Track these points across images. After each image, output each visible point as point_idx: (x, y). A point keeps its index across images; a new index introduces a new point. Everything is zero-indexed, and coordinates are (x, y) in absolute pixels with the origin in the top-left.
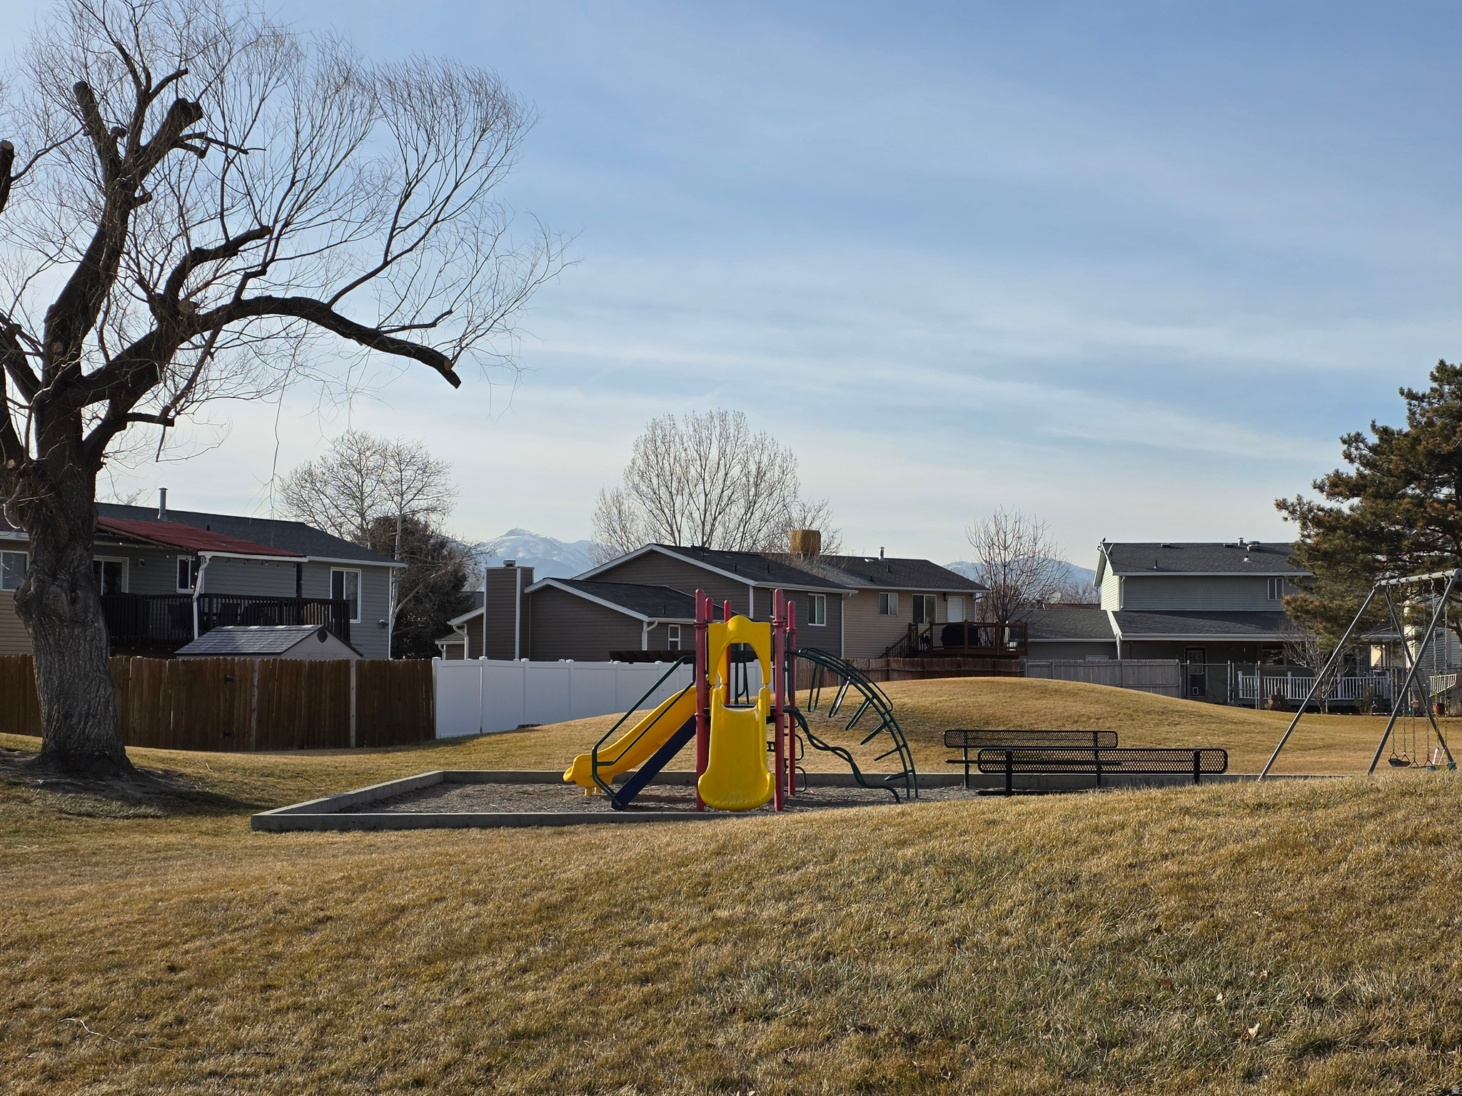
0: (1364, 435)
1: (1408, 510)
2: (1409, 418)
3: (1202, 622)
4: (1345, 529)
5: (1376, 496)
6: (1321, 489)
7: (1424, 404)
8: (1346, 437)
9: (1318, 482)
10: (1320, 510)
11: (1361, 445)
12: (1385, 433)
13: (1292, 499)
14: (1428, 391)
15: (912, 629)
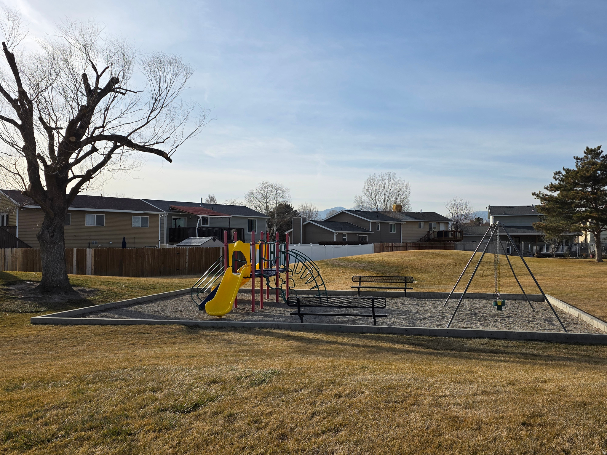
0: (561, 171)
1: (574, 195)
2: (576, 166)
3: (518, 229)
4: (554, 201)
5: (564, 190)
6: (547, 189)
7: (582, 161)
8: (555, 172)
9: (546, 186)
10: (546, 195)
11: (560, 175)
12: (567, 171)
13: (537, 192)
14: (583, 157)
15: (429, 232)
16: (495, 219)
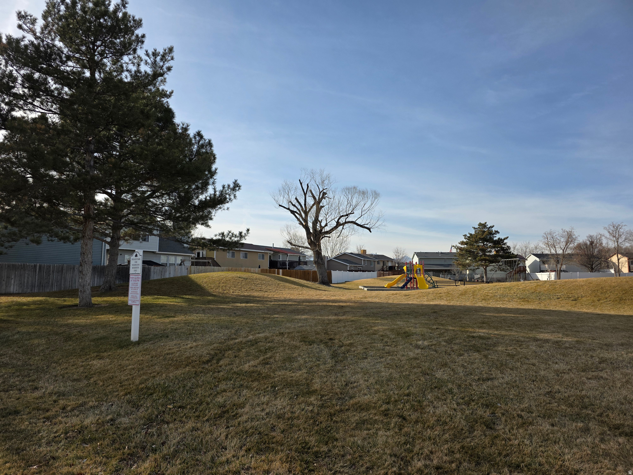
2: (475, 232)
3: (434, 266)
7: (477, 230)
9: (460, 242)
10: (459, 247)
12: (471, 234)
14: (477, 227)
15: (383, 267)
16: (420, 259)
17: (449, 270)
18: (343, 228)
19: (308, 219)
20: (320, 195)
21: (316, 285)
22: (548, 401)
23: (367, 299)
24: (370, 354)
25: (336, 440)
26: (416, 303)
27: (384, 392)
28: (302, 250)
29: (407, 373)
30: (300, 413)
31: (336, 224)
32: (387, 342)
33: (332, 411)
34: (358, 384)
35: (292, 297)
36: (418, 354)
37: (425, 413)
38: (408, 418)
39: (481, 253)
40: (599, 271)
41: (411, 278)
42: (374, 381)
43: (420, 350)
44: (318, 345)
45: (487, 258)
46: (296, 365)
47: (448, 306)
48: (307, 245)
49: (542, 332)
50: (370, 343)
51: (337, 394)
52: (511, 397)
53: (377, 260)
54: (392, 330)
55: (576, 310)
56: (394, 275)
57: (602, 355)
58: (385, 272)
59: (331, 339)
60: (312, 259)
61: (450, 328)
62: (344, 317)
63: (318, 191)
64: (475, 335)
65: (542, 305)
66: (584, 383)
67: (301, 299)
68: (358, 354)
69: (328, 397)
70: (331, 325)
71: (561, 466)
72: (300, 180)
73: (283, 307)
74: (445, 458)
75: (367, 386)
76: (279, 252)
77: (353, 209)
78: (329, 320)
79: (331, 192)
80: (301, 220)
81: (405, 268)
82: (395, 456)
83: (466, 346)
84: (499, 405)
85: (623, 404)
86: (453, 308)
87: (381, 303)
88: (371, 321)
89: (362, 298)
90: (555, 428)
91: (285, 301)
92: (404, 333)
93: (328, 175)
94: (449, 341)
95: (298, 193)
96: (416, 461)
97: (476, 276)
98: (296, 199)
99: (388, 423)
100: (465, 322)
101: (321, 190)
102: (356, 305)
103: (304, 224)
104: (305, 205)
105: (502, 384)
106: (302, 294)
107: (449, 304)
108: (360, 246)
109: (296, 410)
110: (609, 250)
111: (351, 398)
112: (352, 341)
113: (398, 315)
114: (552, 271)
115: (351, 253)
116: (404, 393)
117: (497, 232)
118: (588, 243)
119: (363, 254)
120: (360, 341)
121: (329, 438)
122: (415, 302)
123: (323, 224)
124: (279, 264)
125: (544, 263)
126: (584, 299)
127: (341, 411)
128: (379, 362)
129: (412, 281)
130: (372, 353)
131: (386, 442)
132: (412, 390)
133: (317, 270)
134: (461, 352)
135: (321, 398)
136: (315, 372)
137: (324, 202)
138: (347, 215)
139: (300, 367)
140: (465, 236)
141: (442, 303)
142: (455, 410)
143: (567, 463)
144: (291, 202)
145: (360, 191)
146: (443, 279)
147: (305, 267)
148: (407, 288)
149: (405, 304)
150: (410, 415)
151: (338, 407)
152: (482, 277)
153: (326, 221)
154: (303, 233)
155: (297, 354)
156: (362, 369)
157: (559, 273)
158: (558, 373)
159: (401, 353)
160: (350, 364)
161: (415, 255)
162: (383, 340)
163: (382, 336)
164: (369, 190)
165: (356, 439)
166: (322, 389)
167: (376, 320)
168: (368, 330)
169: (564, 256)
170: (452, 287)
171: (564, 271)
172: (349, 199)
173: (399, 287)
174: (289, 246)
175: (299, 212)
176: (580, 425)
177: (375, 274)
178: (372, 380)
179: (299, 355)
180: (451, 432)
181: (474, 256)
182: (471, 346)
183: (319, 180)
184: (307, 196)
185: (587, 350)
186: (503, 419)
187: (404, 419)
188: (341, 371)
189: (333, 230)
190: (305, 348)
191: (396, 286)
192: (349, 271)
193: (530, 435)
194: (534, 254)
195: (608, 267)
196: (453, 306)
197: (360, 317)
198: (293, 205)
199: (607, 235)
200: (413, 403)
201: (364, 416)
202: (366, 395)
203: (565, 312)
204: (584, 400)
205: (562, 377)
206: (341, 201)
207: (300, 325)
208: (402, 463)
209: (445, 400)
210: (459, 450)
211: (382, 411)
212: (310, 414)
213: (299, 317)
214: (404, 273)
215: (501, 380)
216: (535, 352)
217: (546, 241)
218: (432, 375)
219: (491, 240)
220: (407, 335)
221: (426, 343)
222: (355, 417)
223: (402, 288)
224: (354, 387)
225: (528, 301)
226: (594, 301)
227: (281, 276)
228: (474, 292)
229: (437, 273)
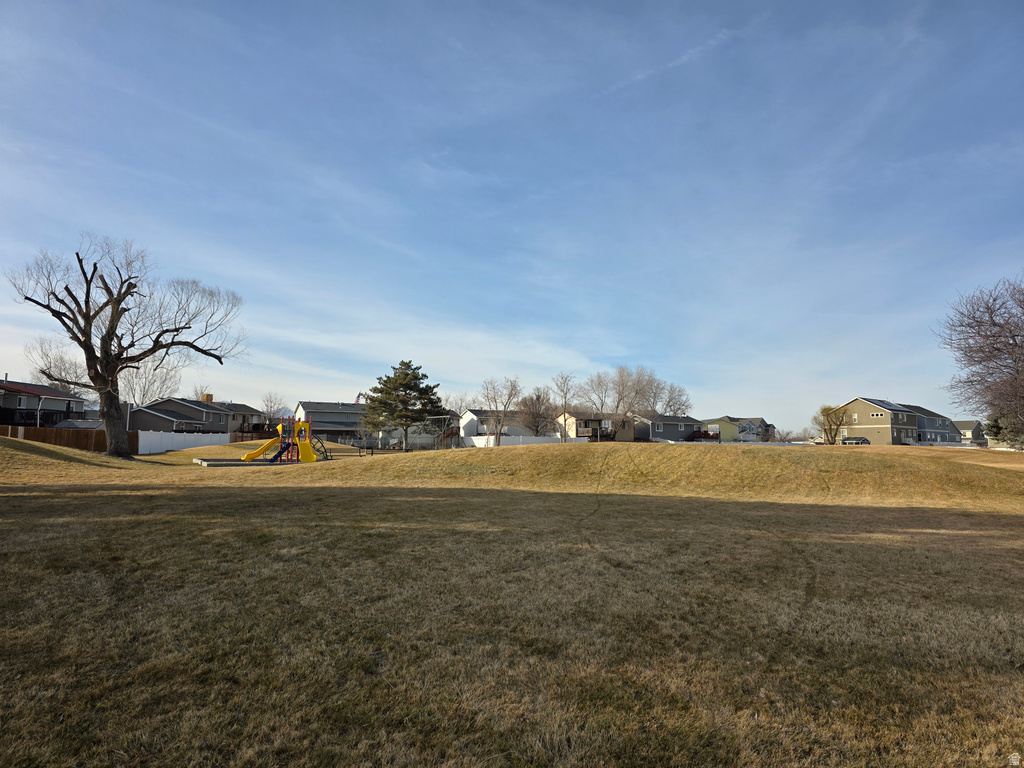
3: (328, 424)
15: (242, 425)
16: (307, 414)
17: (353, 431)
18: (167, 353)
19: (93, 330)
20: (121, 287)
21: (103, 458)
22: (454, 620)
23: (204, 483)
24: (190, 579)
25: (98, 742)
26: (293, 485)
27: (207, 642)
28: (76, 390)
29: (254, 604)
30: (25, 705)
31: (152, 343)
32: (225, 555)
33: (97, 691)
34: (159, 634)
35: (42, 482)
36: (276, 571)
37: (273, 667)
38: (242, 679)
39: (401, 407)
40: (545, 435)
41: (289, 445)
42: (190, 626)
43: (282, 564)
44: (85, 572)
45: (409, 414)
46: (29, 613)
47: (342, 489)
48: (86, 379)
49: (464, 522)
50: (194, 560)
51: (111, 658)
52: (407, 621)
53: (232, 413)
54: (238, 534)
55: (512, 487)
56: (261, 439)
57: (529, 548)
58: (245, 435)
59: (115, 559)
60: (97, 408)
61: (338, 524)
62: (151, 516)
63: (119, 279)
64: (372, 532)
65: (473, 482)
66: (502, 589)
67: (63, 486)
68: (166, 580)
69: (93, 666)
70: (120, 532)
71: (456, 710)
72: (77, 254)
73: (16, 503)
74: (294, 733)
75: (176, 636)
76: (19, 392)
77: (190, 320)
78: (117, 523)
79: (145, 284)
80: (76, 330)
81: (279, 428)
82: (209, 747)
83: (356, 550)
84: (389, 635)
85: (541, 611)
86: (350, 491)
87: (230, 487)
88: (203, 519)
89: (195, 480)
90: (458, 657)
91: (24, 489)
92: (260, 537)
93: (142, 252)
94: (331, 546)
95: (71, 279)
96: (244, 749)
97: (393, 441)
98: (67, 288)
99: (206, 694)
100: (363, 513)
101: (125, 277)
102: (180, 493)
103: (82, 339)
104: (87, 302)
105: (397, 603)
106: (66, 475)
107: (345, 486)
108: (202, 387)
109: (17, 700)
110: (556, 407)
111: (140, 661)
112: (158, 559)
113: (255, 507)
114: (491, 434)
115: (183, 400)
116: (241, 639)
117: (425, 376)
118: (535, 398)
119: (206, 403)
120: (174, 557)
121: (83, 742)
122: (290, 485)
123: (125, 343)
124: (17, 416)
125: (482, 423)
126: (523, 472)
127: (117, 687)
128: (206, 591)
129: (290, 449)
130: (194, 577)
131: (196, 727)
132: (257, 631)
133: (105, 429)
134: (348, 561)
135: (76, 670)
136: (70, 624)
137: (129, 302)
138: (177, 330)
139: (36, 617)
140: (380, 379)
141: (334, 484)
142: (322, 653)
143: (464, 705)
144: (54, 294)
145: (204, 291)
146: (343, 446)
147: (80, 423)
148: (281, 460)
149: (272, 489)
150: (246, 675)
151: (111, 682)
152: (401, 443)
153: (133, 337)
154: (79, 356)
155: (33, 593)
156: (170, 606)
157: (499, 435)
158: (473, 577)
159: (248, 571)
160: (148, 601)
161: (300, 406)
162: (219, 552)
163: (219, 545)
164: (222, 290)
165: (138, 733)
166: (80, 653)
167: (213, 518)
168: (194, 537)
169: (506, 413)
170: (354, 458)
171: (505, 434)
172: (183, 302)
173: (266, 460)
174: (46, 382)
175: (71, 316)
176: (488, 647)
177: (227, 436)
178: (186, 625)
179: (39, 594)
180: (311, 691)
181: (391, 410)
182: (364, 549)
183: (120, 259)
184: (93, 285)
185: (513, 543)
186: (391, 656)
187: (236, 682)
188: (126, 615)
189: (145, 355)
190: (54, 579)
191: (261, 457)
192: (175, 431)
193: (424, 673)
194: (471, 411)
195: (555, 431)
196: (350, 488)
197: (184, 514)
198: (58, 300)
199: (555, 388)
200: (255, 653)
201: (161, 690)
202: (170, 651)
203: (499, 491)
204: (499, 613)
205: (477, 583)
206: (165, 304)
207: (49, 535)
208: (220, 757)
209: (309, 641)
210: (319, 716)
211: (197, 676)
212: (46, 705)
213: (52, 520)
214: (278, 436)
215: (398, 598)
216: (450, 551)
217: (485, 392)
218: (294, 601)
219: (415, 388)
220: (264, 540)
221: (294, 551)
222: (141, 695)
223: (273, 461)
224: (148, 642)
225: (455, 477)
226: (533, 475)
227: (20, 439)
228: (383, 466)
229: (333, 435)
